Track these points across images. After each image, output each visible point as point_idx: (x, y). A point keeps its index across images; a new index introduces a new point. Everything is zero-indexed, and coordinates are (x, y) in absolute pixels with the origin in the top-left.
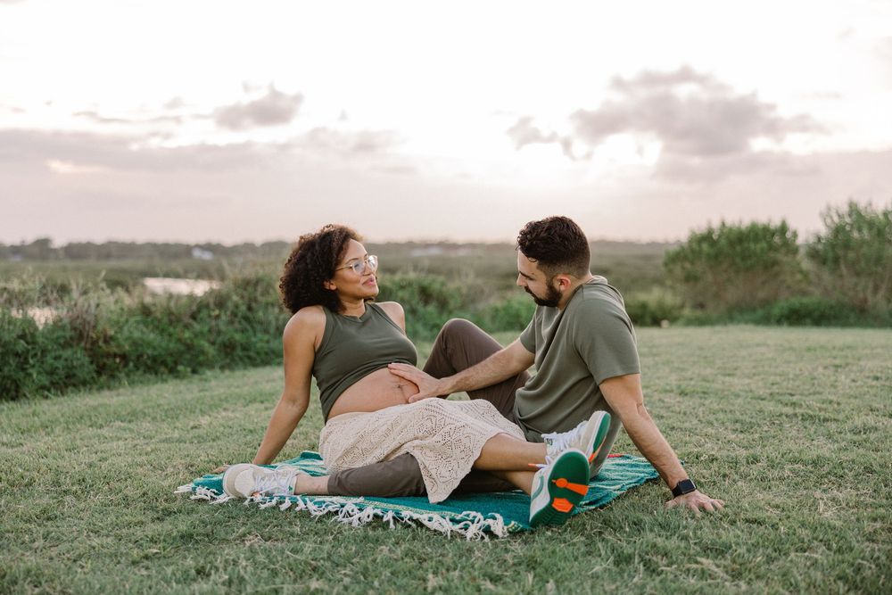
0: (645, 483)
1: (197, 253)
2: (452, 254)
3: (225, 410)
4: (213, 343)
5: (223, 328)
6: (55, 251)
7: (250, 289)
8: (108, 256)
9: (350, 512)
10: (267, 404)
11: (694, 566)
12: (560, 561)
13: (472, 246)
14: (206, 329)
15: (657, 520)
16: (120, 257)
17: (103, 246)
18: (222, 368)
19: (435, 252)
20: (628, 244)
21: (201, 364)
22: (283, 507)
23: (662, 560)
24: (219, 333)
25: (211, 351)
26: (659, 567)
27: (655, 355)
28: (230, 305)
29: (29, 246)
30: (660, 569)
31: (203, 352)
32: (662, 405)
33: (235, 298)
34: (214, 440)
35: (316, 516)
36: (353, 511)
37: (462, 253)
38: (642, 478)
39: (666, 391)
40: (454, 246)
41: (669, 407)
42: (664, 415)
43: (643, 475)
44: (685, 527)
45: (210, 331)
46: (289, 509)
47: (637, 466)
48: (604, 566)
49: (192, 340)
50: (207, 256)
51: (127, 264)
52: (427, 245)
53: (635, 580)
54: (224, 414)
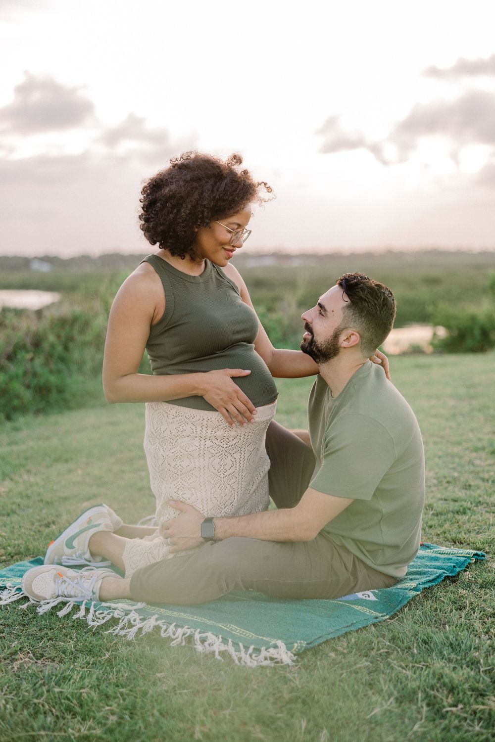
0: (443, 581)
1: (36, 266)
3: (29, 471)
4: (28, 387)
5: (39, 369)
7: (67, 327)
9: (132, 621)
10: (71, 465)
11: (481, 707)
12: (339, 700)
14: (21, 371)
15: (447, 638)
18: (38, 412)
19: (269, 262)
20: (459, 253)
21: (15, 409)
22: (61, 614)
23: (447, 698)
24: (35, 374)
25: (27, 395)
26: (444, 707)
27: (472, 397)
28: (46, 346)
30: (444, 710)
31: (18, 396)
32: (472, 468)
33: (52, 338)
34: (8, 515)
35: (93, 627)
36: (135, 621)
37: (296, 263)
38: (440, 575)
39: (476, 450)
40: (287, 257)
41: (478, 473)
42: (472, 483)
43: (441, 571)
44: (477, 649)
45: (25, 373)
46: (68, 616)
47: (436, 559)
48: (386, 707)
49: (6, 384)
50: (45, 268)
53: (416, 727)
54: (25, 477)
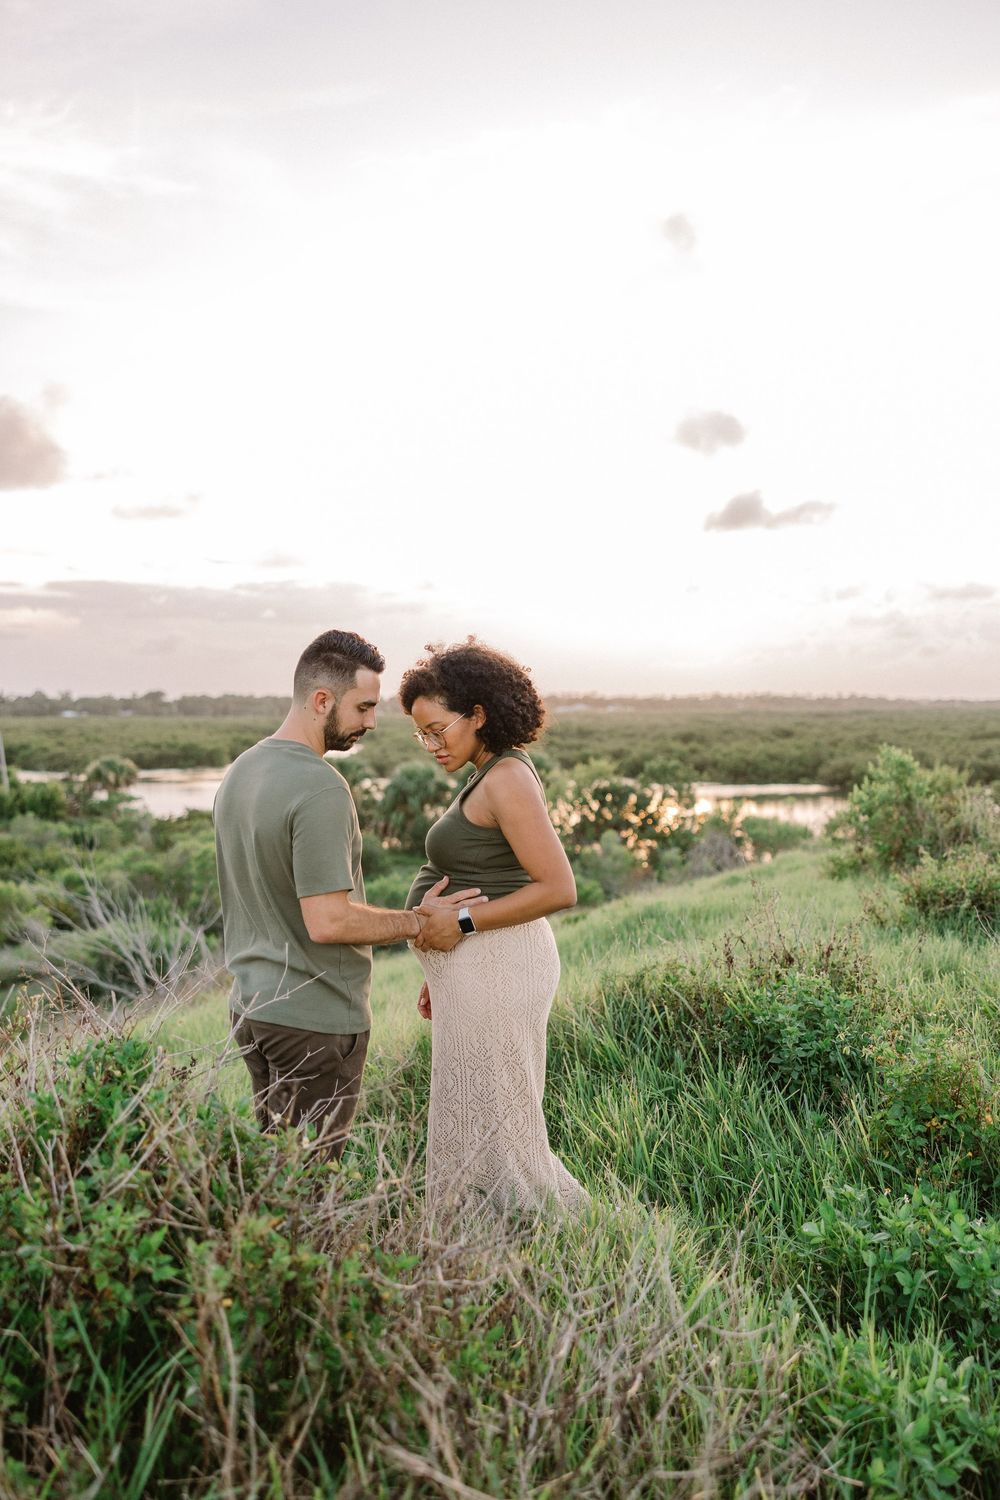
2: (600, 711)
6: (167, 705)
8: (225, 712)
13: (621, 701)
16: (237, 713)
17: (219, 699)
29: (141, 699)
51: (246, 720)
52: (572, 701)
